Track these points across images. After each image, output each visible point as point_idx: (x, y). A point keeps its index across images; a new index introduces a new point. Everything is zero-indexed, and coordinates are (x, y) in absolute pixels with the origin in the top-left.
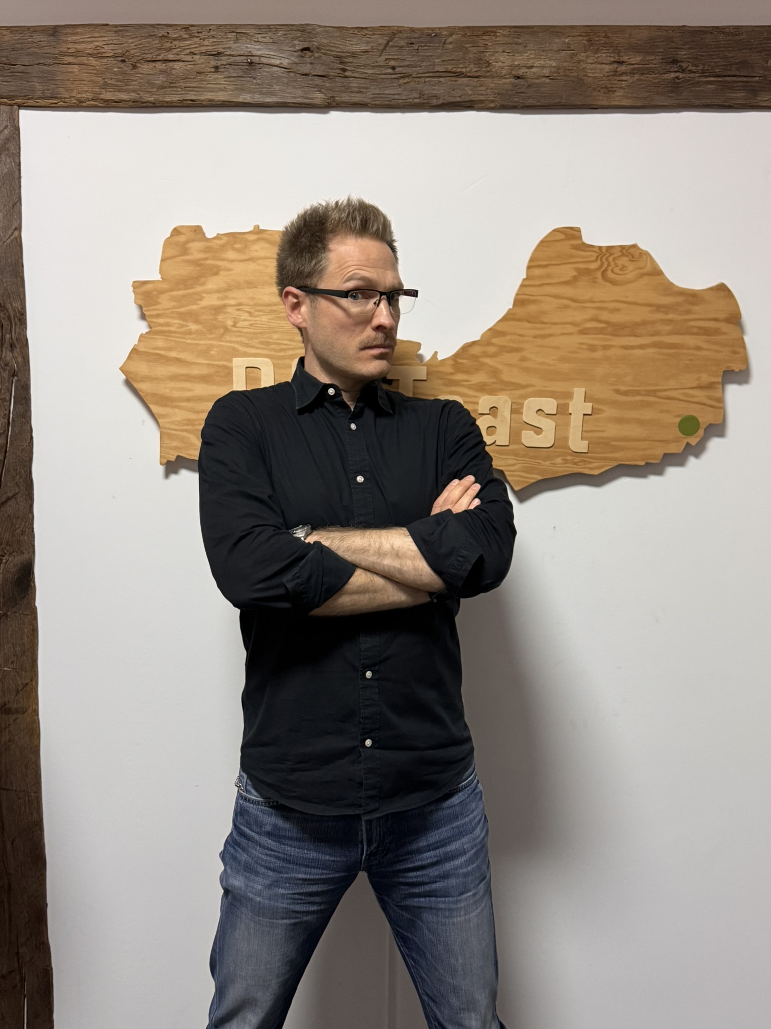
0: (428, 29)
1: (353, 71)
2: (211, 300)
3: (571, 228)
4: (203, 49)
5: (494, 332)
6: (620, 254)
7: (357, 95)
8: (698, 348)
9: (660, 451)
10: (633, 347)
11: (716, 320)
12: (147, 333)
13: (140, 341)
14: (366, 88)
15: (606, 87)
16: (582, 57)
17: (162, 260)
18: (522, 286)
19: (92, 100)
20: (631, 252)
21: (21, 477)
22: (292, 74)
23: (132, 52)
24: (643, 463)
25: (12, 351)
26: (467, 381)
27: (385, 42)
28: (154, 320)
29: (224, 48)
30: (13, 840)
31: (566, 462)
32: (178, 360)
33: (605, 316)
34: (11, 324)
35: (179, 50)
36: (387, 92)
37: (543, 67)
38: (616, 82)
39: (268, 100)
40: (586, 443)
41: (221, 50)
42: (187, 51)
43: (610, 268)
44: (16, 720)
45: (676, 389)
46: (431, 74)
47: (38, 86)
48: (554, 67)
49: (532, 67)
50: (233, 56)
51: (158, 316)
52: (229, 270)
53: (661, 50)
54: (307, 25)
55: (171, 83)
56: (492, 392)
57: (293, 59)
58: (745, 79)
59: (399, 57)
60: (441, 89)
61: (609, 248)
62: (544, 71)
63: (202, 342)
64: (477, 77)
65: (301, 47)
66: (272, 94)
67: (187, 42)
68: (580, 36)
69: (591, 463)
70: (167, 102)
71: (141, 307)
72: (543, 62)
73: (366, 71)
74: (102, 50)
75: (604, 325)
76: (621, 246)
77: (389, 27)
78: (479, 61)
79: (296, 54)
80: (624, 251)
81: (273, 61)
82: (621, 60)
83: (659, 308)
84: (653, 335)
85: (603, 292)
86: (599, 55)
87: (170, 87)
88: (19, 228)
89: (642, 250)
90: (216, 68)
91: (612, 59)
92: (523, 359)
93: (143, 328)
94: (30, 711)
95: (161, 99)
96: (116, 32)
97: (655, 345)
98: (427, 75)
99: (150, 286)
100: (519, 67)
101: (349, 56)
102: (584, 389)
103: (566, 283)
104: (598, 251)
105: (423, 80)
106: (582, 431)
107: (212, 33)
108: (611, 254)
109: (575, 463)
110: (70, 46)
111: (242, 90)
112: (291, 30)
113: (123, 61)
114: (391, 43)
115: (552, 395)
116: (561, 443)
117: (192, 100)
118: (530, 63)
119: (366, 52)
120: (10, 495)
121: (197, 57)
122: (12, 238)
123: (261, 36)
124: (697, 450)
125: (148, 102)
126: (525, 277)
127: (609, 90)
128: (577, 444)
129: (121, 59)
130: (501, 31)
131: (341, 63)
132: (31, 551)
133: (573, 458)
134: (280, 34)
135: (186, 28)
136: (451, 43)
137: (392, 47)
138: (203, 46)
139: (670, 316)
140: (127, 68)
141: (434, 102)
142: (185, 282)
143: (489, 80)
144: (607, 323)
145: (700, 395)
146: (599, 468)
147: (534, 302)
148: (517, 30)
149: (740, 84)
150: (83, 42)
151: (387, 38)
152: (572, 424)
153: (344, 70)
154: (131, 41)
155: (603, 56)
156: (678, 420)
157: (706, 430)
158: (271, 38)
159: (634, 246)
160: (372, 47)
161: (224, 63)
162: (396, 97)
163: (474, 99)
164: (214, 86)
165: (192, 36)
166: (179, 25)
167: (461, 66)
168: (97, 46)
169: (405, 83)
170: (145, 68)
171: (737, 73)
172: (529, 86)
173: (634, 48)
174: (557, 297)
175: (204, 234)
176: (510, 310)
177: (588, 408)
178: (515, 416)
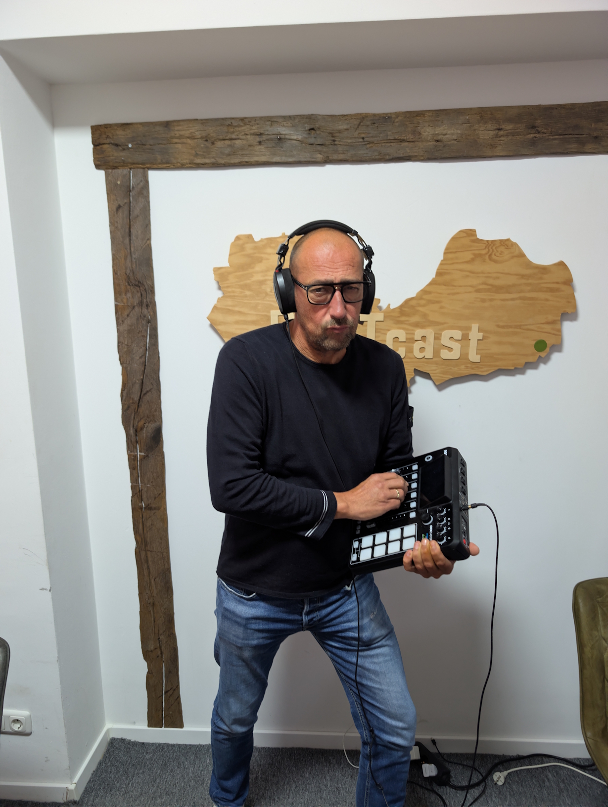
0: (384, 114)
1: (339, 141)
2: (258, 277)
3: (470, 230)
4: (252, 132)
5: (424, 292)
6: (499, 244)
7: (342, 155)
8: (547, 300)
9: (523, 361)
10: (507, 300)
11: (557, 283)
12: (222, 297)
13: (218, 301)
14: (347, 151)
15: (491, 145)
16: (476, 127)
17: (230, 255)
18: (441, 264)
19: (190, 164)
20: (506, 244)
21: (154, 379)
22: (304, 144)
23: (212, 135)
24: (513, 368)
25: (147, 309)
26: (408, 321)
27: (358, 123)
28: (226, 289)
29: (264, 131)
30: (155, 578)
31: (467, 367)
32: (240, 313)
33: (491, 281)
34: (147, 293)
35: (238, 132)
36: (359, 153)
37: (453, 134)
38: (497, 141)
39: (290, 160)
40: (479, 356)
41: (262, 132)
42: (243, 133)
43: (493, 253)
44: (154, 513)
45: (533, 324)
46: (385, 141)
47: (159, 157)
48: (460, 134)
49: (446, 134)
50: (269, 135)
51: (228, 287)
52: (268, 259)
53: (525, 120)
54: (312, 115)
55: (234, 152)
56: (423, 327)
57: (305, 135)
58: (577, 136)
59: (367, 131)
60: (393, 149)
61: (493, 242)
62: (453, 137)
63: (252, 302)
64: (413, 142)
65: (309, 128)
66: (292, 156)
67: (243, 128)
68: (475, 114)
69: (482, 368)
70: (232, 164)
71: (218, 282)
72: (452, 131)
73: (347, 141)
74: (194, 135)
75: (490, 287)
76: (500, 240)
77: (361, 114)
78: (415, 132)
79: (306, 132)
80: (502, 243)
81: (293, 137)
82: (501, 127)
83: (523, 276)
84: (519, 292)
85: (489, 267)
86: (487, 125)
87: (233, 155)
88: (149, 239)
89: (513, 242)
90: (260, 143)
91: (495, 127)
92: (441, 308)
93: (220, 294)
94: (162, 509)
95: (228, 161)
96: (202, 123)
97: (521, 298)
98: (383, 142)
99: (223, 270)
100: (438, 134)
101: (337, 132)
102: (478, 325)
103: (467, 262)
104: (486, 243)
105: (381, 145)
106: (477, 349)
107: (257, 122)
108: (494, 245)
109: (473, 369)
110: (176, 132)
111: (274, 154)
112: (303, 118)
113: (207, 140)
114: (361, 124)
115: (458, 328)
116: (464, 357)
117: (246, 162)
118: (445, 132)
119: (347, 129)
120: (148, 389)
121: (248, 137)
122: (146, 244)
123: (285, 123)
124: (545, 360)
125: (221, 164)
126: (442, 258)
127: (493, 146)
128: (474, 357)
129: (205, 139)
130: (427, 114)
131: (333, 136)
132: (160, 420)
133: (471, 365)
134: (297, 121)
135: (242, 119)
136: (397, 122)
137: (362, 126)
138: (252, 129)
139: (530, 281)
140: (208, 144)
141: (387, 157)
142: (242, 267)
143: (420, 144)
144: (492, 285)
145: (548, 328)
146: (487, 371)
147: (448, 273)
148: (437, 112)
149: (574, 139)
150: (184, 130)
151: (359, 121)
152: (471, 346)
153: (334, 141)
154: (210, 128)
155: (490, 126)
156: (534, 343)
157: (550, 348)
158: (291, 123)
159: (508, 240)
160: (351, 127)
161: (264, 139)
162: (365, 155)
163: (411, 155)
164: (258, 153)
165: (245, 124)
166: (238, 118)
167: (404, 136)
168: (192, 132)
169: (370, 147)
170: (219, 144)
171: (572, 132)
172: (444, 146)
173: (510, 120)
174: (461, 270)
175: (253, 239)
176: (433, 278)
177: (480, 336)
178: (436, 341)
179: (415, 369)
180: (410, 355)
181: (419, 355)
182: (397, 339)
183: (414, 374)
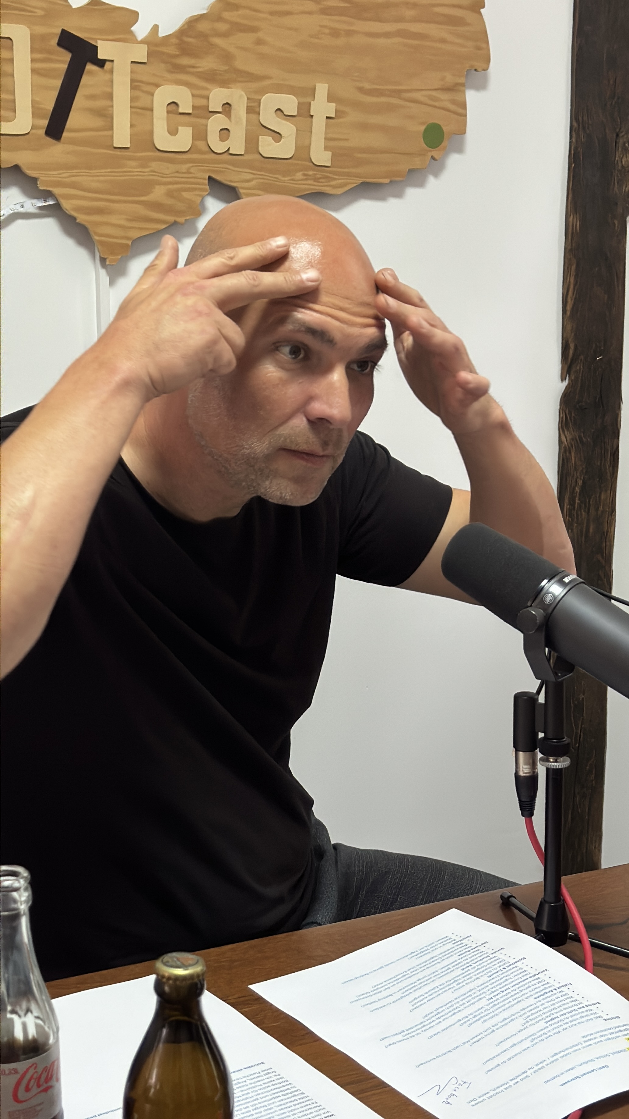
8: (443, 41)
9: (403, 166)
10: (377, 35)
11: (459, 7)
24: (386, 181)
26: (194, 67)
31: (307, 177)
40: (329, 154)
45: (421, 90)
56: (224, 84)
69: (333, 179)
84: (397, 21)
92: (259, 42)
97: (400, 33)
102: (327, 85)
106: (325, 138)
109: (316, 180)
115: (291, 90)
116: (302, 153)
124: (438, 167)
128: (320, 154)
133: (315, 172)
145: (444, 98)
146: (341, 186)
152: (314, 130)
156: (422, 128)
157: (448, 142)
177: (331, 109)
178: (253, 116)
179: (210, 178)
180: (201, 144)
181: (219, 147)
182: (173, 107)
183: (208, 187)
